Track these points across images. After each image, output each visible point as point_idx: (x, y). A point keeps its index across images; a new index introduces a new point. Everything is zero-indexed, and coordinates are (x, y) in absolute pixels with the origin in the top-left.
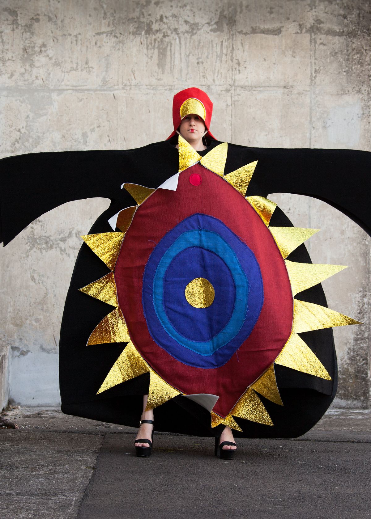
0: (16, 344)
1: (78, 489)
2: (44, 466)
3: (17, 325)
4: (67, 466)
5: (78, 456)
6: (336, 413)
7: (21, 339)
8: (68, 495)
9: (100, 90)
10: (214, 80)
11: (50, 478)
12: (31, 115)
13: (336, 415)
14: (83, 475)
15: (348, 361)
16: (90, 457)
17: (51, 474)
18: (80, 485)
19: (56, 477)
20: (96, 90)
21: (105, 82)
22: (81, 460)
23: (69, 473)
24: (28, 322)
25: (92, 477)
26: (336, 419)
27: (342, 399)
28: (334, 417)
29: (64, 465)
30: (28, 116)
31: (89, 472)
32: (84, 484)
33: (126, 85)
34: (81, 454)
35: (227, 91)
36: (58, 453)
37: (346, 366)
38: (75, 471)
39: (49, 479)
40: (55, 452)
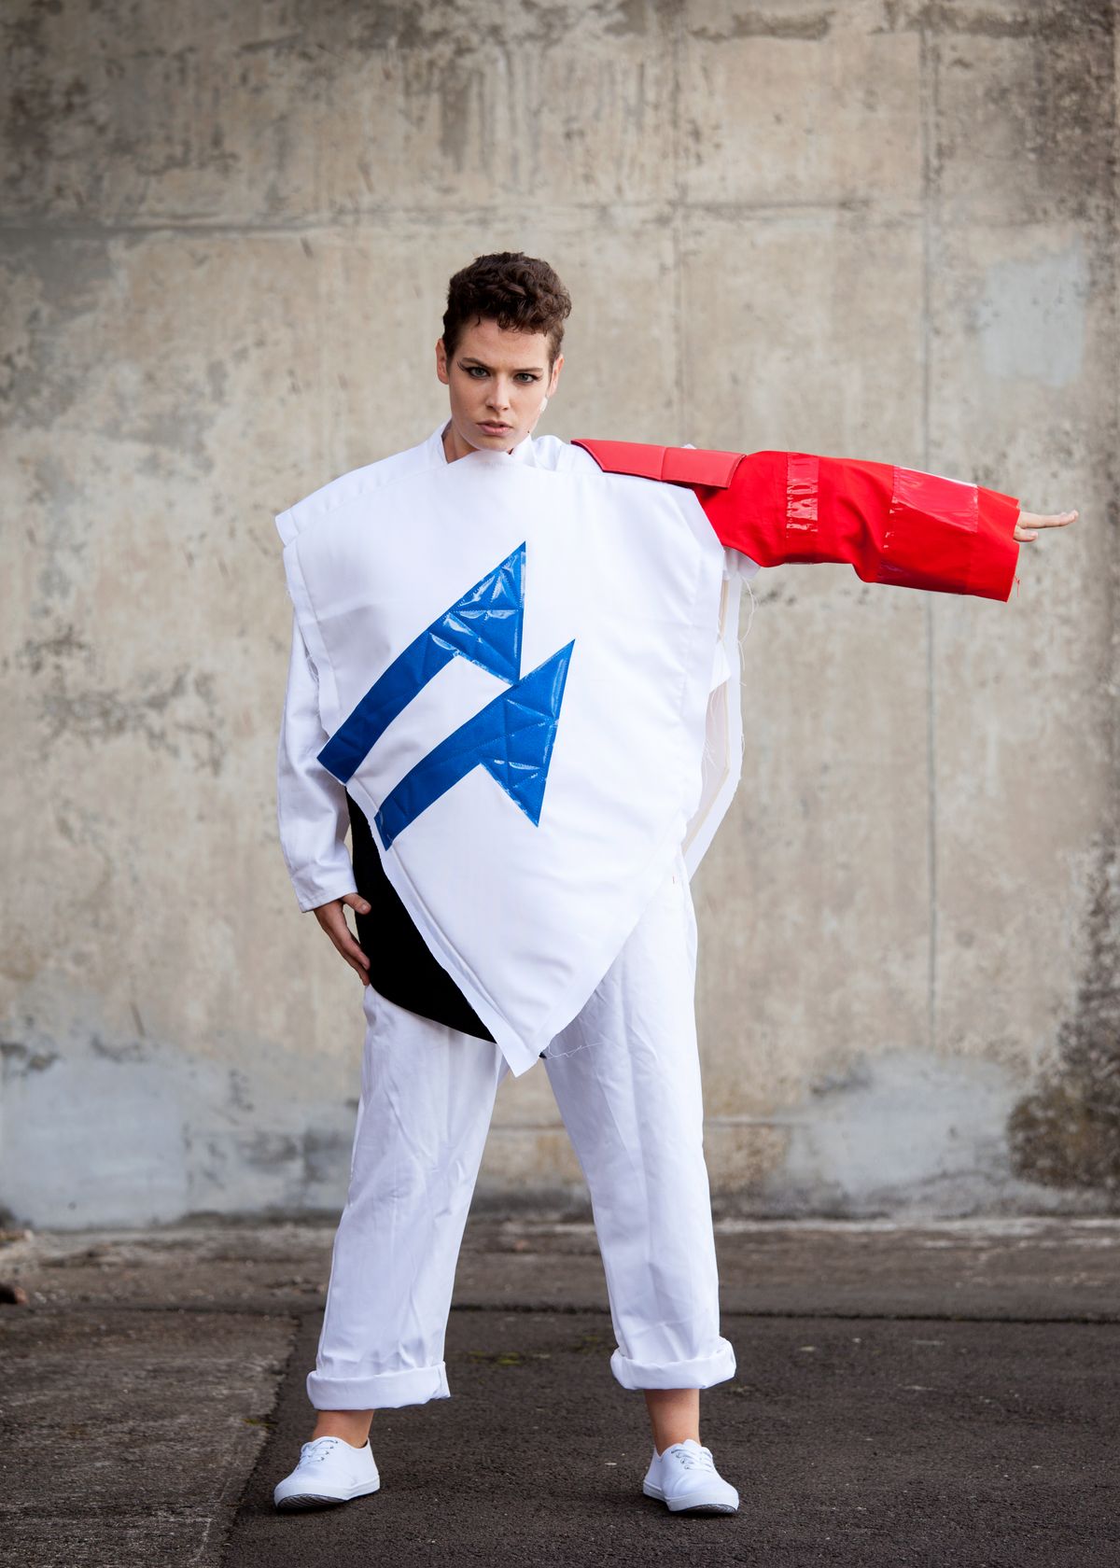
0: (16, 1036)
1: (220, 1491)
2: (109, 1420)
3: (14, 975)
4: (183, 1419)
5: (218, 1384)
6: (1028, 1231)
7: (30, 1021)
8: (188, 1511)
9: (262, 228)
10: (619, 190)
11: (131, 1458)
12: (46, 311)
13: (1028, 1238)
14: (235, 1445)
15: (1063, 1066)
16: (255, 1388)
17: (133, 1443)
18: (226, 1476)
19: (149, 1455)
20: (247, 228)
21: (276, 201)
22: (228, 1398)
23: (190, 1439)
24: (51, 964)
25: (264, 1450)
26: (1028, 1249)
27: (1045, 1184)
28: (1023, 1244)
29: (173, 1415)
30: (34, 316)
31: (254, 1434)
32: (239, 1474)
33: (341, 211)
34: (226, 1378)
35: (663, 221)
36: (155, 1377)
37: (1055, 1082)
38: (209, 1434)
39: (127, 1461)
40: (143, 1374)
